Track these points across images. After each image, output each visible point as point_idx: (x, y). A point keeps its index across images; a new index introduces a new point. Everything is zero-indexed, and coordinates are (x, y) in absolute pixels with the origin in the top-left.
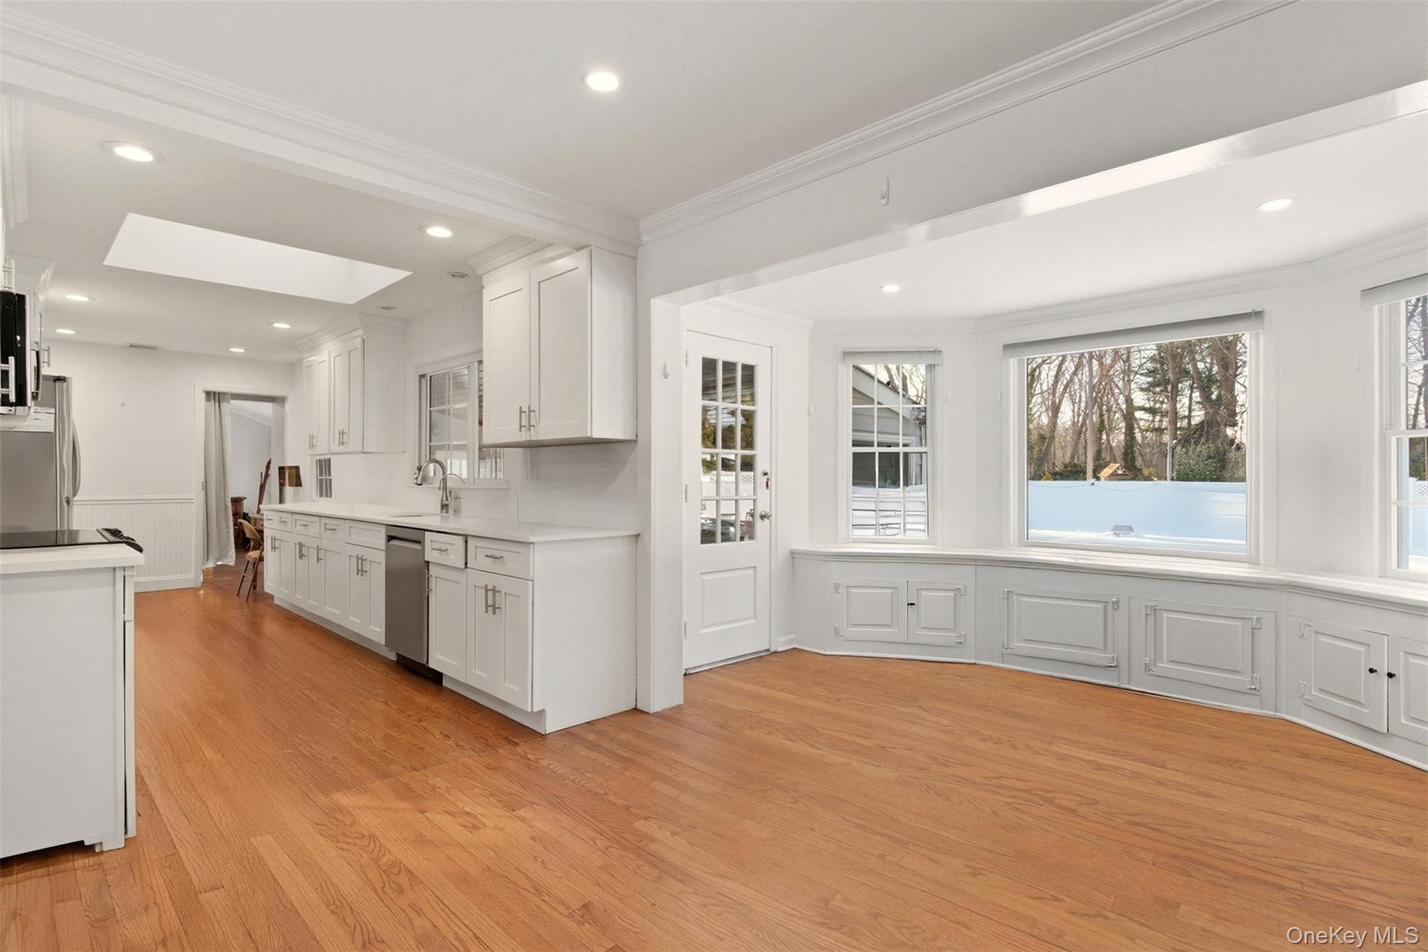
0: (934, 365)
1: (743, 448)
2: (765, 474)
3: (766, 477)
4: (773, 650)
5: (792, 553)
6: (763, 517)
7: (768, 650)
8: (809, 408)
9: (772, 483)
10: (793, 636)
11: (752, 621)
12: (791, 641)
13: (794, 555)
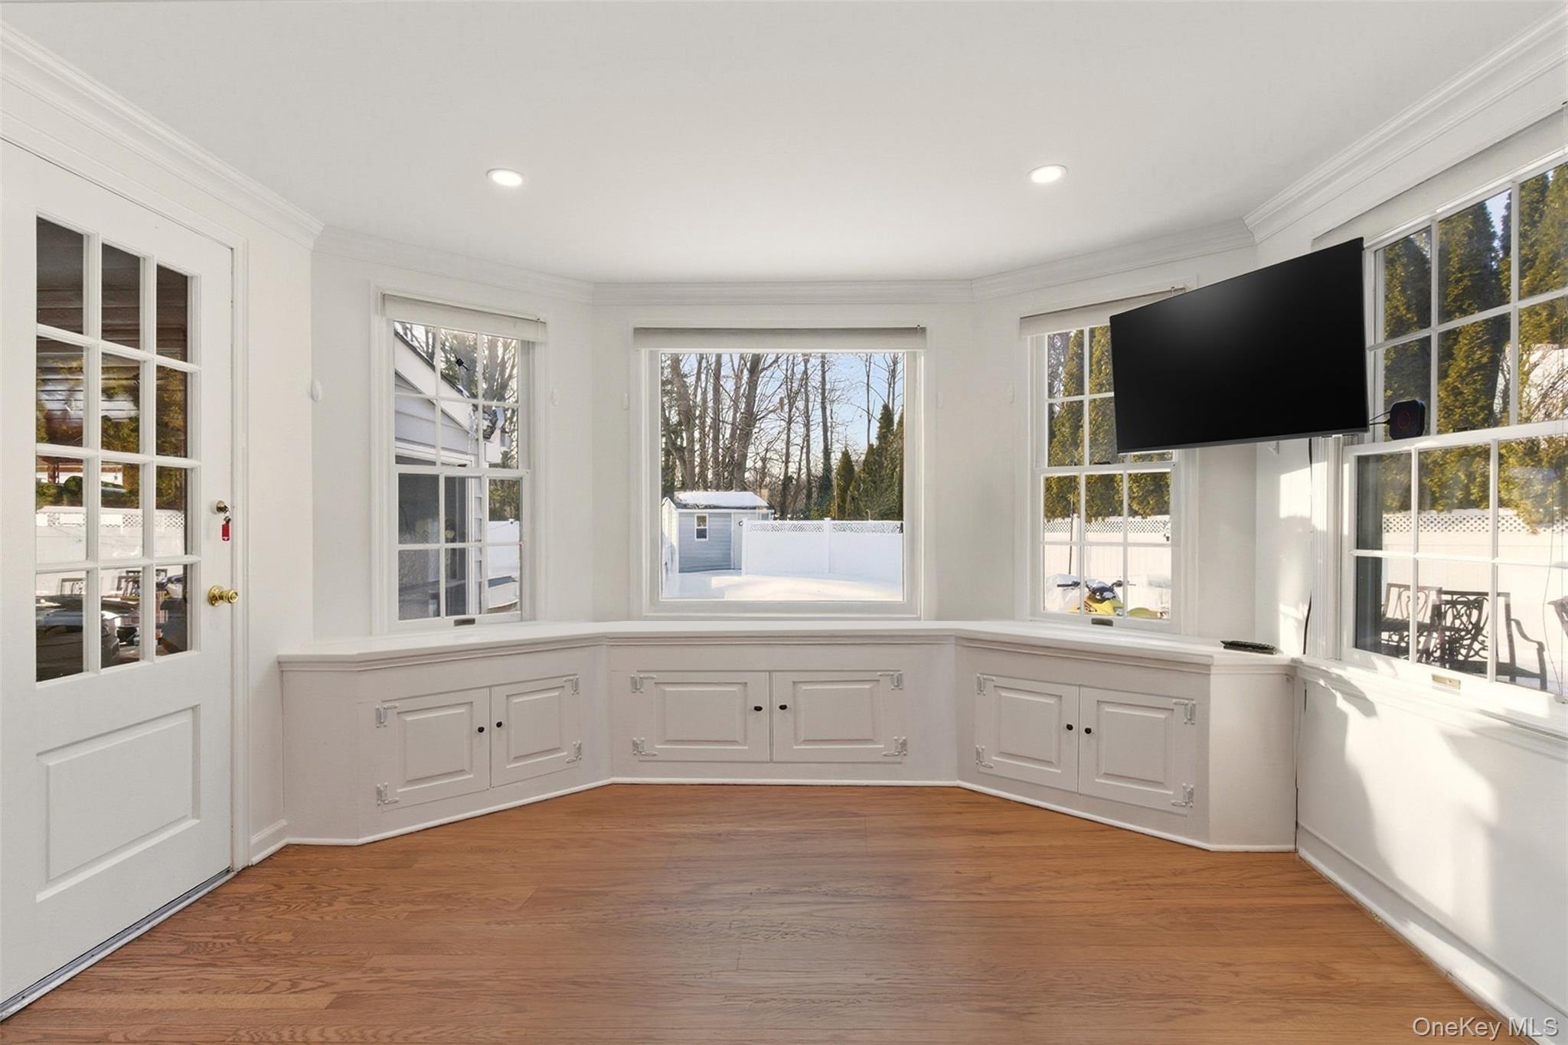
0: (533, 343)
1: (161, 450)
2: (222, 509)
3: (222, 516)
4: (239, 865)
5: (279, 663)
6: (213, 599)
7: (228, 871)
8: (313, 383)
9: (237, 529)
10: (283, 823)
11: (192, 822)
12: (280, 834)
13: (283, 666)
